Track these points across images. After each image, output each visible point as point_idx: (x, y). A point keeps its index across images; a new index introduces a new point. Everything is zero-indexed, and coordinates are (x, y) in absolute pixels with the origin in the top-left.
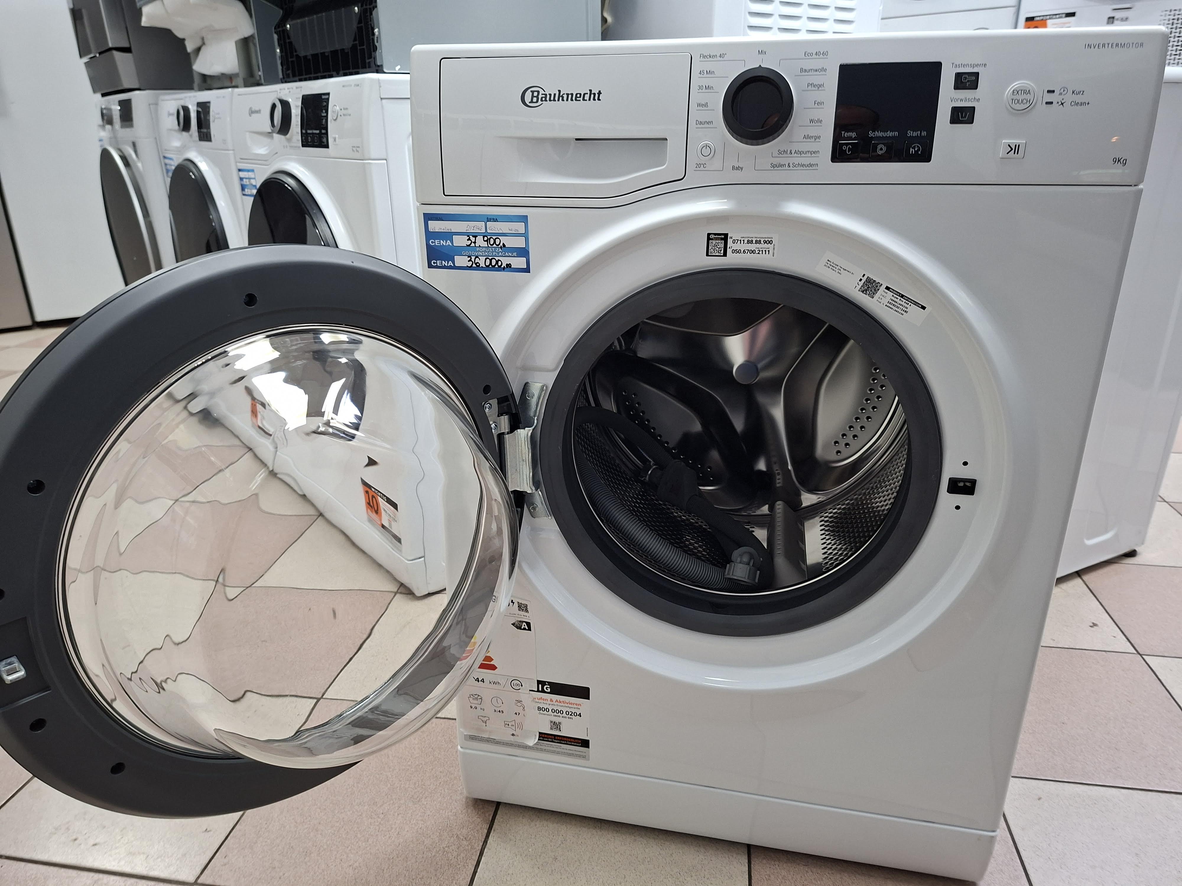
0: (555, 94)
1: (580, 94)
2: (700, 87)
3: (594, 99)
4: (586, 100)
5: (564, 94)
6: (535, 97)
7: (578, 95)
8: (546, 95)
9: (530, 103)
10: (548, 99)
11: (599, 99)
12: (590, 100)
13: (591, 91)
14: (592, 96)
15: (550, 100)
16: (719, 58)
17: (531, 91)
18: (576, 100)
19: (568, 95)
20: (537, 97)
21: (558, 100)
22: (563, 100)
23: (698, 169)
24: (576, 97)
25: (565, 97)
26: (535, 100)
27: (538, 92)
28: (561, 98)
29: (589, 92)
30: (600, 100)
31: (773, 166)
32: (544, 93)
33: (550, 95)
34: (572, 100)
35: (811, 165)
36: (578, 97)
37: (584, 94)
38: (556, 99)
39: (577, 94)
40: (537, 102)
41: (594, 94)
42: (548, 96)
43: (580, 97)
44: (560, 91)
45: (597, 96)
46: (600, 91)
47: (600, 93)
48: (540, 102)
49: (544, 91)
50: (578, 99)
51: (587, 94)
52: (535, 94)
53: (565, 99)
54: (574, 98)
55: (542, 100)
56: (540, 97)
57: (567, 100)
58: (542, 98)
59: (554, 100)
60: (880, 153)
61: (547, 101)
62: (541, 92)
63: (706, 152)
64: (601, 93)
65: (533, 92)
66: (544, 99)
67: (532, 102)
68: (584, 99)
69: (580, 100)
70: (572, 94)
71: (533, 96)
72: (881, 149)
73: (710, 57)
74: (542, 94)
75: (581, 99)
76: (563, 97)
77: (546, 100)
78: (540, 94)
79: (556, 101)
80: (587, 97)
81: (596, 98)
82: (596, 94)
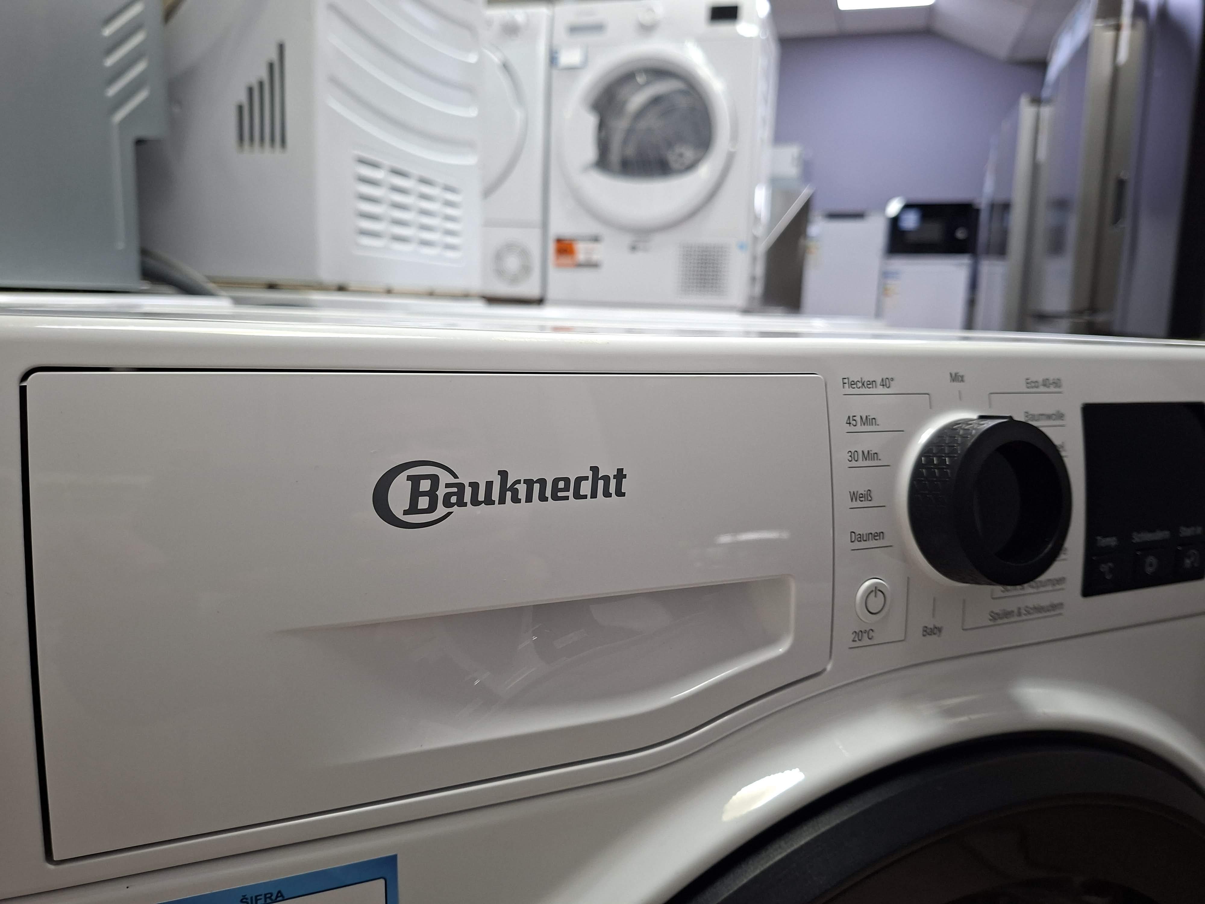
0: (489, 485)
1: (567, 480)
2: (853, 456)
3: (607, 494)
4: (585, 497)
5: (518, 482)
6: (424, 494)
7: (561, 485)
8: (461, 487)
9: (406, 513)
10: (467, 498)
11: (620, 493)
12: (594, 495)
13: (595, 470)
14: (601, 483)
15: (475, 502)
16: (881, 390)
17: (409, 478)
18: (555, 497)
19: (529, 483)
20: (432, 494)
21: (502, 501)
22: (516, 500)
23: (858, 644)
24: (555, 488)
25: (522, 489)
26: (423, 502)
27: (435, 480)
28: (509, 494)
29: (590, 474)
30: (623, 495)
31: (995, 617)
32: (452, 480)
33: (475, 486)
34: (542, 498)
35: (1054, 607)
36: (562, 490)
37: (579, 480)
38: (495, 496)
39: (556, 481)
40: (432, 508)
41: (606, 479)
42: (468, 491)
43: (566, 489)
44: (503, 474)
45: (613, 483)
46: (620, 471)
47: (620, 475)
48: (441, 510)
49: (456, 477)
50: (560, 494)
51: (586, 478)
52: (425, 485)
53: (522, 495)
54: (548, 493)
55: (447, 503)
56: (441, 492)
57: (529, 499)
58: (447, 496)
59: (489, 501)
60: (1149, 570)
61: (465, 505)
62: (445, 478)
63: (876, 603)
64: (625, 476)
65: (415, 480)
66: (454, 499)
67: (413, 509)
68: (578, 495)
69: (566, 498)
70: (542, 482)
71: (416, 494)
72: (1151, 564)
73: (863, 384)
74: (448, 486)
75: (570, 494)
76: (515, 493)
77: (461, 503)
78: (442, 485)
79: (493, 503)
80: (586, 488)
81: (612, 489)
82: (612, 477)
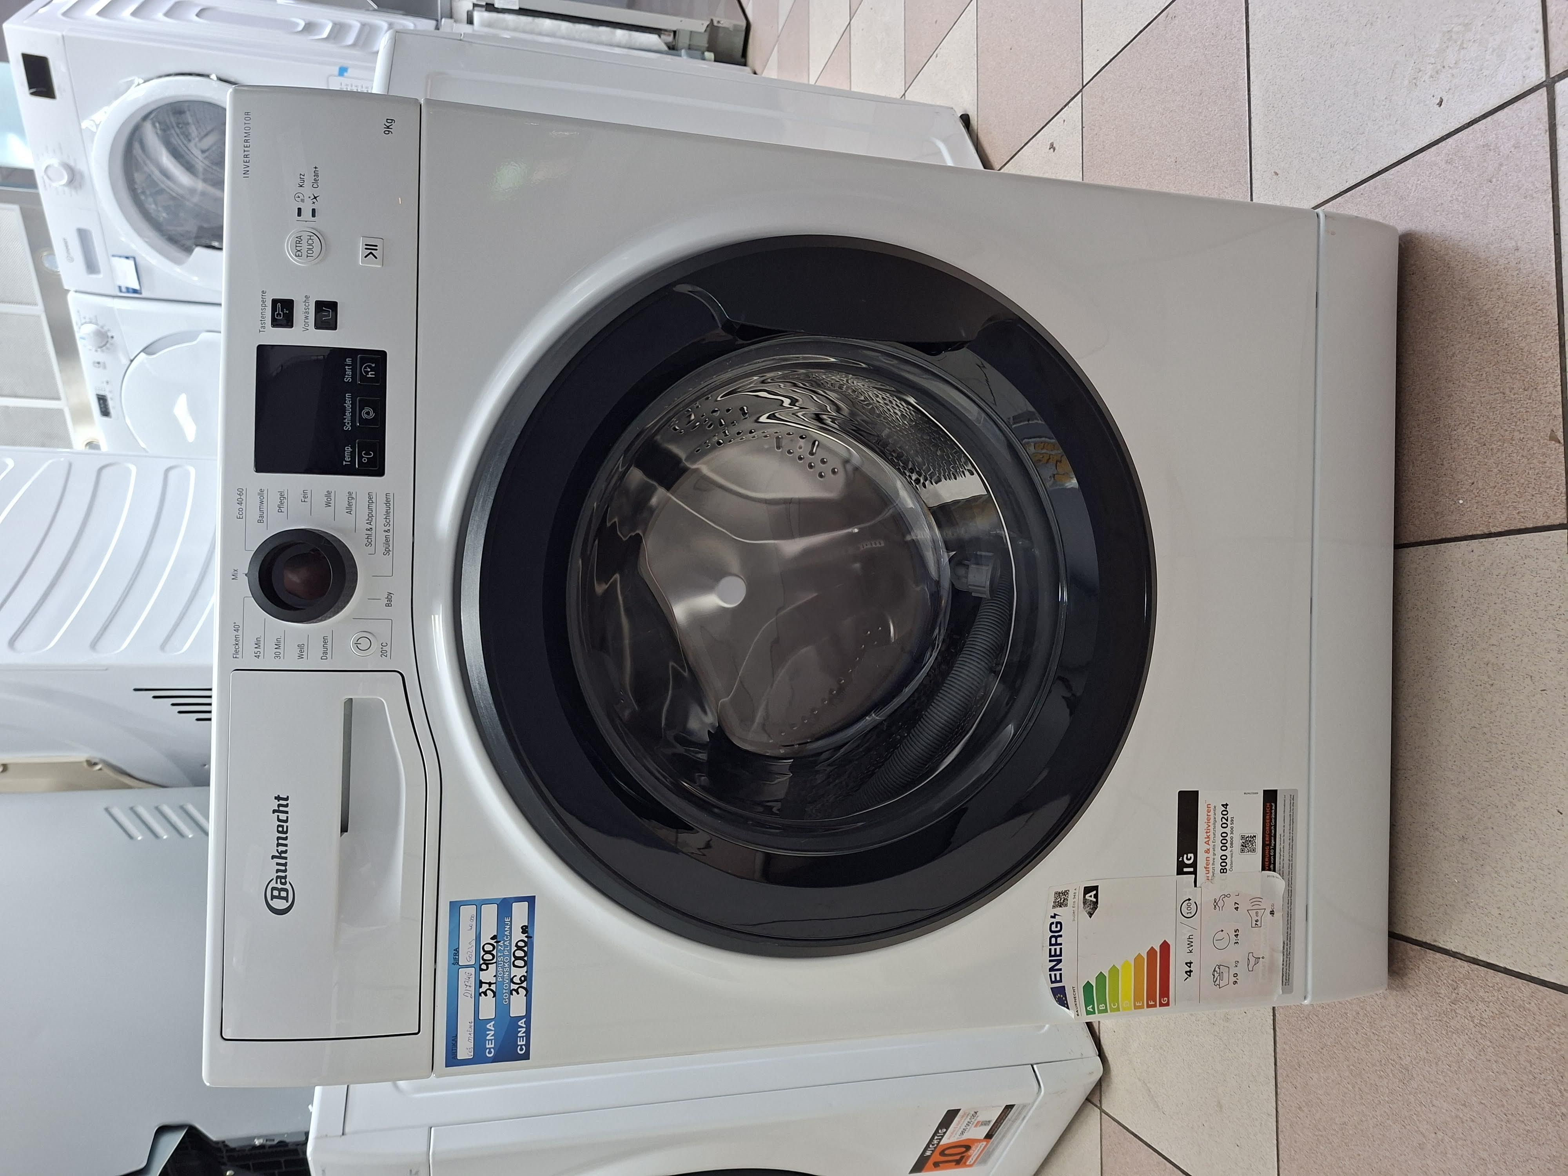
0: (278, 864)
1: (279, 826)
2: (277, 656)
3: (287, 806)
4: (287, 817)
5: (277, 850)
6: (279, 894)
7: (280, 829)
8: (278, 877)
9: (287, 902)
10: (283, 874)
11: (287, 799)
12: (287, 812)
13: (274, 811)
14: (281, 808)
15: (285, 871)
16: (240, 632)
17: (272, 900)
18: (286, 832)
19: (278, 845)
20: (280, 890)
21: (286, 858)
22: (286, 852)
23: (388, 654)
24: (282, 832)
25: (281, 848)
26: (283, 894)
27: (273, 889)
28: (283, 855)
29: (276, 814)
30: (288, 797)
31: (387, 551)
32: (274, 881)
33: (278, 871)
34: (286, 839)
35: (388, 502)
36: (283, 829)
37: (279, 820)
38: (283, 861)
39: (278, 832)
40: (286, 890)
41: (279, 806)
42: (280, 874)
43: (282, 826)
44: (273, 857)
45: (282, 802)
46: (276, 798)
47: (278, 798)
48: (288, 886)
49: (272, 880)
50: (285, 830)
51: (278, 816)
52: (276, 893)
53: (284, 849)
54: (284, 836)
55: (285, 884)
56: (280, 886)
57: (286, 845)
58: (282, 883)
59: (285, 865)
60: (372, 415)
61: (286, 876)
62: (273, 884)
63: (364, 644)
64: (279, 796)
65: (273, 897)
66: (283, 881)
67: (286, 899)
68: (286, 821)
69: (287, 827)
70: (278, 838)
71: (279, 897)
72: (368, 413)
73: (237, 644)
74: (277, 883)
75: (285, 825)
76: (283, 852)
77: (285, 877)
78: (276, 886)
79: (286, 863)
80: (283, 817)
81: (284, 803)
82: (279, 803)
